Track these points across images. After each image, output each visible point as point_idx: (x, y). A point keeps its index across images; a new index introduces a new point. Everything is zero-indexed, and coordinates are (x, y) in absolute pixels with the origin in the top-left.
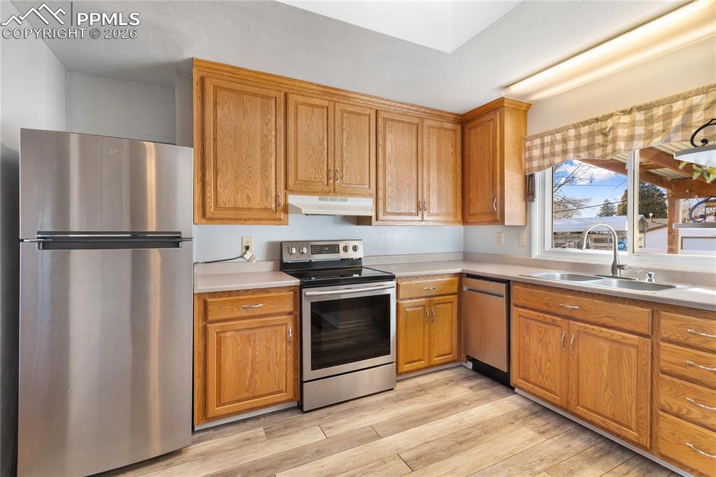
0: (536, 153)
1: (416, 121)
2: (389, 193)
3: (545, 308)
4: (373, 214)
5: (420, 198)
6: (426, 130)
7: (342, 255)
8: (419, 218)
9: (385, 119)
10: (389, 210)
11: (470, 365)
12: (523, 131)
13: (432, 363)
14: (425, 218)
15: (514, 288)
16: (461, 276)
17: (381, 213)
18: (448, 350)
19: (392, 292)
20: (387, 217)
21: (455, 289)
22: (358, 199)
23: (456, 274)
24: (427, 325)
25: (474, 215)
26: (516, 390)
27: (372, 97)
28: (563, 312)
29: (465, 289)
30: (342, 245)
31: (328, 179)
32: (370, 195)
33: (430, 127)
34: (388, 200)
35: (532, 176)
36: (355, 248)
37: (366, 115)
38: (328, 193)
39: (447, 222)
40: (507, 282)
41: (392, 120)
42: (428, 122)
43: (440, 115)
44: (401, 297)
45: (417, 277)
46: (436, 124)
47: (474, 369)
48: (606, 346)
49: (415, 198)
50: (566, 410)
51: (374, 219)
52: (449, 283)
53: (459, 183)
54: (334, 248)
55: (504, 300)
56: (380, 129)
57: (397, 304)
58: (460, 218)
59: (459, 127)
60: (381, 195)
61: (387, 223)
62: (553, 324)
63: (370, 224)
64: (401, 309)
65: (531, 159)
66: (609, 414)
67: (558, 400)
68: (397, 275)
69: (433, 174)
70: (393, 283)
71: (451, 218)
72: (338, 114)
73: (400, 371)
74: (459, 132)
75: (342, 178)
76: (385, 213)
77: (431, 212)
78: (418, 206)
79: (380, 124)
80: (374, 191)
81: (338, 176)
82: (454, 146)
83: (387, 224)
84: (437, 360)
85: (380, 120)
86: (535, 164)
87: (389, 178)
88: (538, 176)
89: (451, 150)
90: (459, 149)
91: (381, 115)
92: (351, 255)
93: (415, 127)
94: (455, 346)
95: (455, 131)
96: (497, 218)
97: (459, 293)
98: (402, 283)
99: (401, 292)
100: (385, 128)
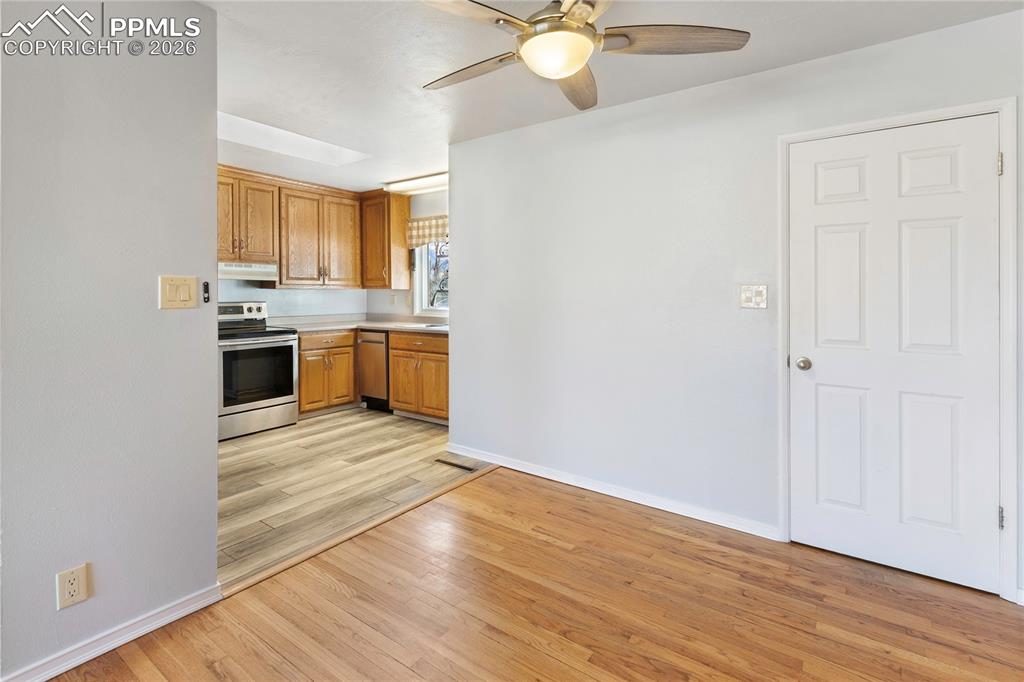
0: (415, 233)
1: (317, 197)
2: (291, 260)
3: (407, 347)
4: (277, 279)
5: (321, 265)
6: (326, 205)
7: (247, 315)
8: (321, 282)
9: (288, 196)
10: (291, 275)
11: (365, 405)
12: (407, 214)
13: (331, 403)
14: (326, 282)
15: (391, 335)
16: (356, 331)
17: (284, 278)
18: (345, 392)
19: (295, 344)
20: (289, 282)
21: (351, 342)
22: (262, 266)
23: (352, 330)
24: (326, 372)
25: (371, 280)
26: (395, 412)
27: (275, 176)
28: (415, 348)
29: (359, 341)
30: (246, 307)
31: (234, 247)
32: (274, 262)
33: (329, 203)
34: (291, 267)
35: (413, 250)
36: (259, 309)
37: (268, 192)
38: (234, 260)
39: (347, 286)
40: (387, 332)
41: (295, 196)
42: (329, 199)
43: (338, 193)
44: (302, 348)
45: (317, 332)
46: (337, 200)
47: (368, 407)
48: (433, 364)
49: (316, 265)
50: (417, 413)
51: (277, 284)
52: (345, 337)
53: (358, 252)
54: (239, 310)
55: (384, 345)
56: (283, 204)
57: (299, 355)
58: (359, 283)
59: (357, 204)
60: (284, 262)
61: (291, 287)
62: (411, 357)
63: (274, 287)
64: (303, 359)
65: (411, 237)
66: (434, 406)
67: (413, 408)
68: (298, 330)
69: (334, 244)
70: (296, 336)
71: (350, 283)
72: (243, 191)
73: (302, 410)
74: (358, 208)
75: (247, 247)
76: (288, 278)
77: (332, 277)
78: (319, 272)
79: (283, 200)
80: (278, 259)
81: (243, 245)
82: (353, 219)
83: (289, 287)
84: (336, 401)
85: (283, 196)
86: (414, 241)
87: (291, 248)
88: (417, 250)
89: (351, 223)
90: (358, 222)
91: (284, 192)
92: (254, 315)
93: (315, 203)
94: (352, 390)
95: (353, 206)
96: (386, 284)
97: (355, 346)
98: (303, 337)
99: (303, 344)
100: (287, 204)
